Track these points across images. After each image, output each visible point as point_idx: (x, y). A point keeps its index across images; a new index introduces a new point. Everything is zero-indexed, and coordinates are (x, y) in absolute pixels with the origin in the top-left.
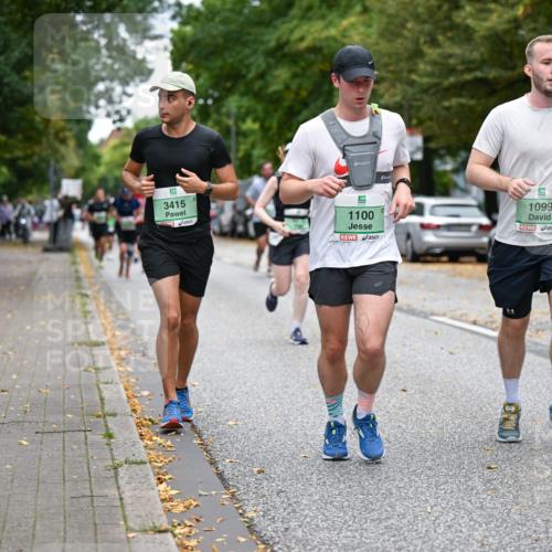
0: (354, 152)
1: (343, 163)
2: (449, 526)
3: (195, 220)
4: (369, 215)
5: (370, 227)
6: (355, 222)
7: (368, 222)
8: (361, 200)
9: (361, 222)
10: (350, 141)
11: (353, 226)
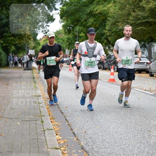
0: (89, 50)
1: (87, 52)
2: (138, 148)
3: (56, 64)
4: (92, 62)
5: (92, 65)
6: (89, 64)
7: (92, 64)
8: (90, 60)
9: (90, 64)
10: (89, 48)
11: (89, 65)
